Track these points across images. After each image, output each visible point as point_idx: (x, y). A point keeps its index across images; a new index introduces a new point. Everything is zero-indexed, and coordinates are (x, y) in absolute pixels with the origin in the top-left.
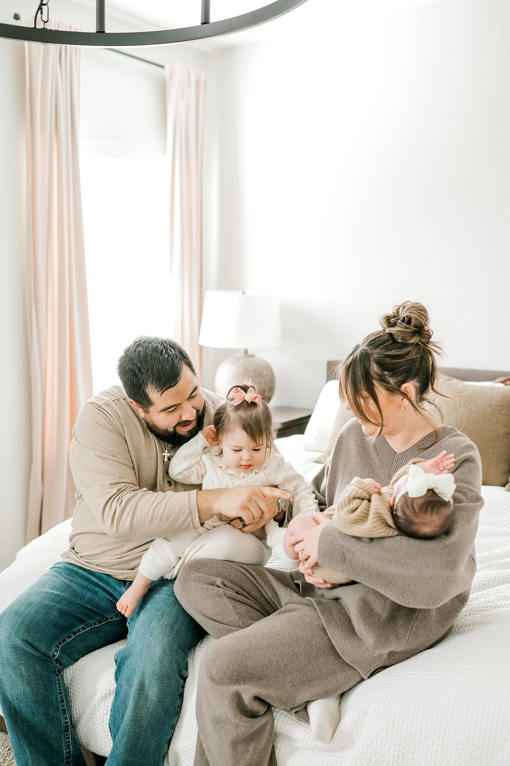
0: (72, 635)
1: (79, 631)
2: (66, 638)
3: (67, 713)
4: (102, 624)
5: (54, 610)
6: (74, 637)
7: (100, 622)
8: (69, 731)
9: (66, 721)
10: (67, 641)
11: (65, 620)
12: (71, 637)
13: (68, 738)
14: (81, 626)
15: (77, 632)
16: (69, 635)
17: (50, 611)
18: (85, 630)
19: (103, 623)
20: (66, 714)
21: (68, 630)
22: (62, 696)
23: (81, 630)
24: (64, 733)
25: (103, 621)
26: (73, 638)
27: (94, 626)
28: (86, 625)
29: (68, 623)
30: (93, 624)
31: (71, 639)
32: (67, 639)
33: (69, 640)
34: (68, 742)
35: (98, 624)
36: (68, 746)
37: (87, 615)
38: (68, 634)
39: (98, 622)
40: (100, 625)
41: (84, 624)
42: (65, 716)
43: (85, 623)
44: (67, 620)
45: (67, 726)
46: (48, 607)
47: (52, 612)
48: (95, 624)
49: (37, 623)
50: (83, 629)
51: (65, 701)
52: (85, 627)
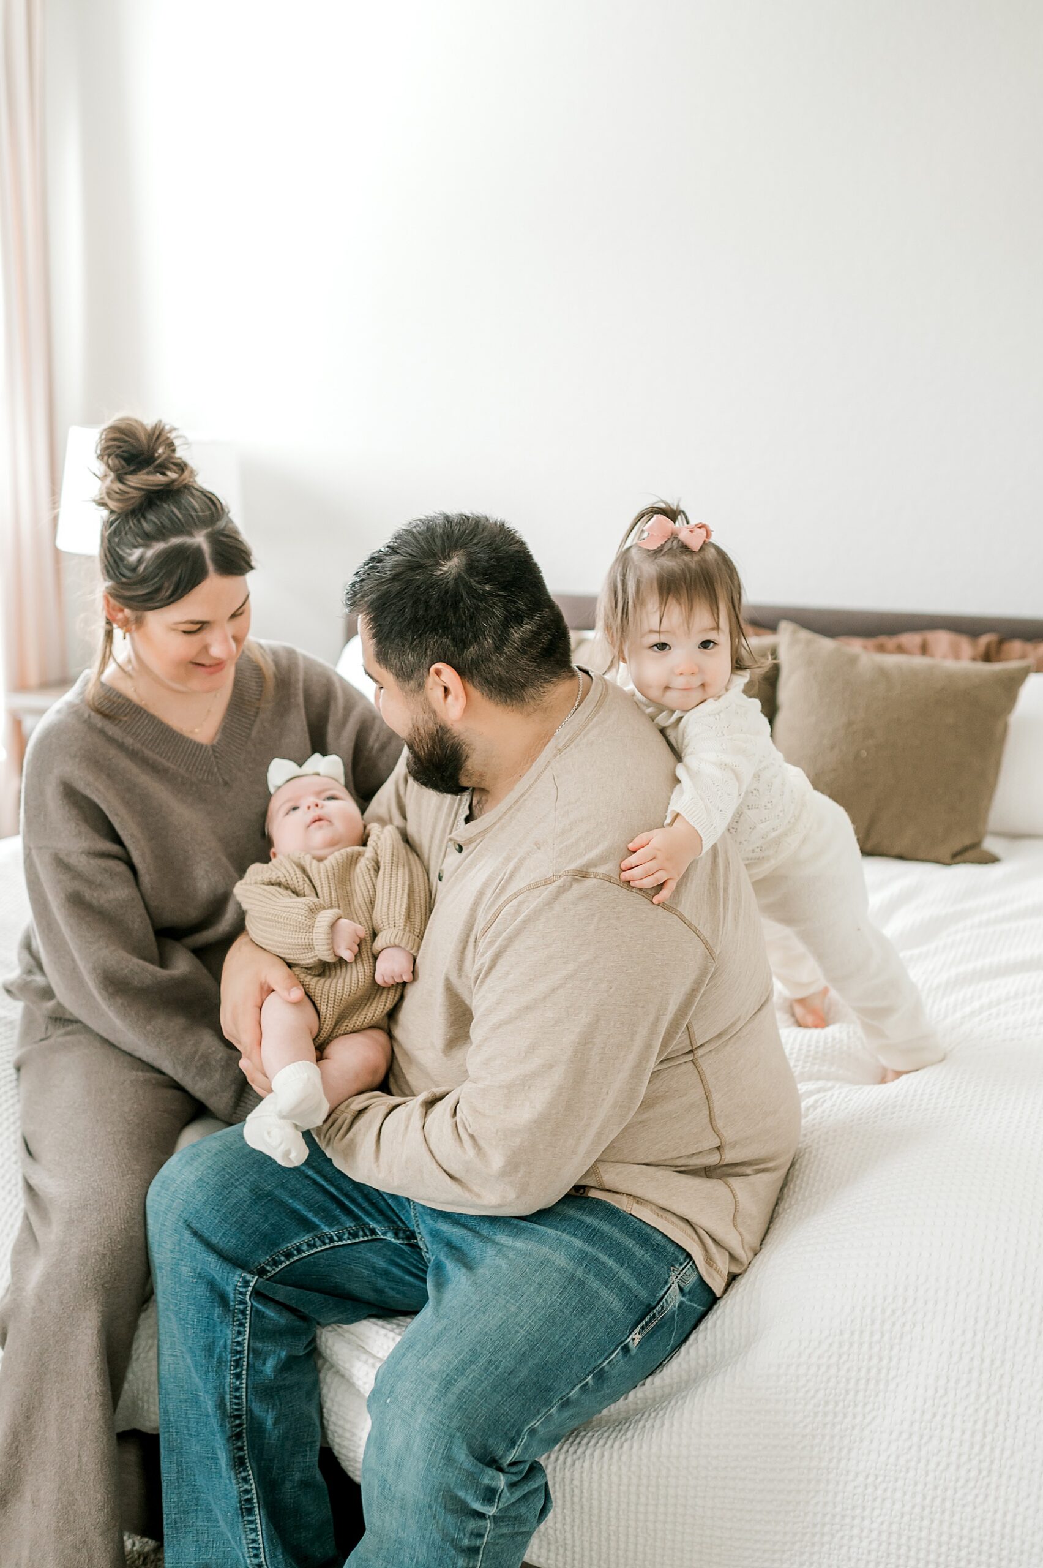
0: (283, 1258)
1: (299, 1251)
2: (267, 1265)
3: (249, 1468)
4: (357, 1240)
5: (241, 1184)
6: (288, 1263)
7: (355, 1235)
8: (255, 1515)
9: (246, 1487)
10: (270, 1272)
11: (266, 1216)
12: (281, 1264)
13: (254, 1530)
14: (306, 1238)
15: (295, 1252)
16: (273, 1259)
17: (232, 1183)
18: (315, 1250)
19: (361, 1239)
20: (245, 1470)
21: (272, 1245)
22: (240, 1425)
23: (305, 1247)
24: (243, 1517)
25: (361, 1233)
26: (284, 1265)
27: (340, 1243)
28: (319, 1238)
29: (271, 1225)
30: (335, 1238)
31: (280, 1267)
32: (268, 1268)
33: (274, 1270)
34: (254, 1541)
35: (349, 1239)
36: (255, 1552)
37: (319, 1210)
38: (271, 1256)
39: (350, 1233)
40: (353, 1241)
41: (312, 1234)
42: (243, 1474)
43: (315, 1232)
44: (270, 1216)
45: (249, 1501)
46: (228, 1173)
47: (236, 1187)
48: (340, 1239)
49: (197, 1212)
50: (311, 1246)
51: (245, 1439)
52: (315, 1242)
